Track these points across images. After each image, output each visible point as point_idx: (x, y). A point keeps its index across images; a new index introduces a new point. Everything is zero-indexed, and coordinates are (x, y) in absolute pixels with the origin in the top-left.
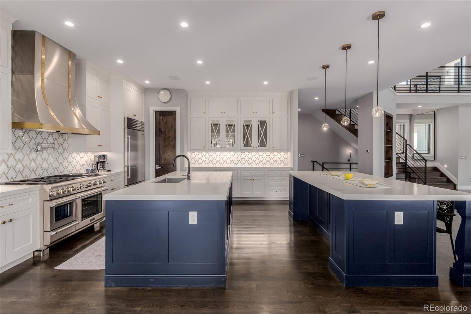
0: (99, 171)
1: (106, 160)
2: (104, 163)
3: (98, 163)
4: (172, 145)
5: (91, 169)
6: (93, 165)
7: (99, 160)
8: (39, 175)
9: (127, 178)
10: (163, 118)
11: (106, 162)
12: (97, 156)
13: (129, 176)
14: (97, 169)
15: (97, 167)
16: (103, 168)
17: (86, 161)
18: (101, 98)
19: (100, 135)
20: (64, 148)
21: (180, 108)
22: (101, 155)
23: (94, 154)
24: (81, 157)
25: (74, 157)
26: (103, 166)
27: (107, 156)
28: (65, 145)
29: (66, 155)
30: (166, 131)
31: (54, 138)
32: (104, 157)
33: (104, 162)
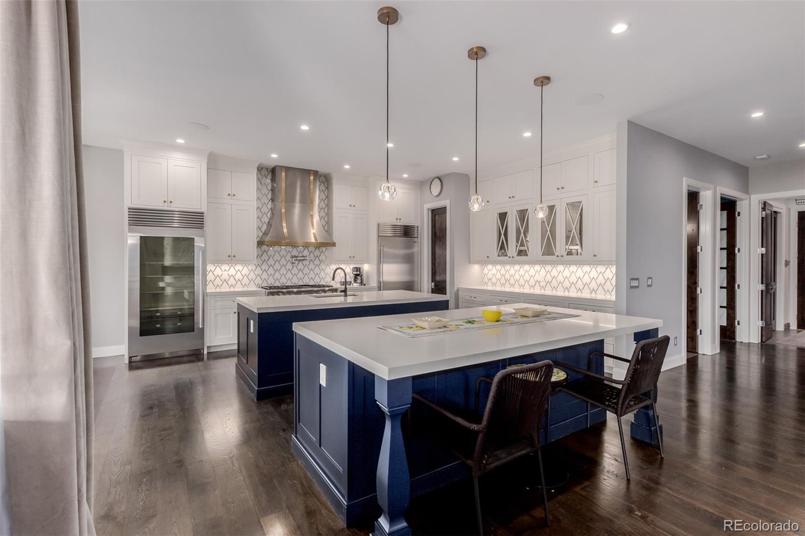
11: (360, 275)
18: (354, 206)
20: (321, 260)
22: (357, 268)
28: (323, 257)
29: (323, 266)
31: (310, 251)
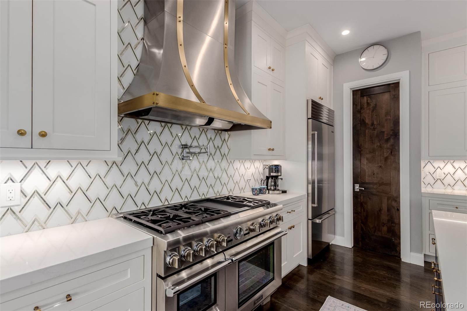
0: (270, 191)
1: (279, 174)
2: (277, 179)
3: (268, 178)
4: (388, 149)
5: (259, 189)
6: (262, 181)
7: (269, 174)
8: (186, 197)
9: (312, 207)
10: (367, 100)
11: (279, 177)
12: (267, 167)
13: (314, 203)
14: (267, 188)
15: (267, 185)
16: (275, 187)
17: (252, 174)
18: (273, 70)
19: (271, 128)
20: (223, 155)
21: (410, 72)
22: (272, 166)
23: (264, 164)
24: (246, 168)
25: (237, 168)
26: (275, 183)
27: (281, 166)
29: (225, 164)
30: (375, 123)
31: (209, 138)
32: (277, 168)
33: (276, 177)
